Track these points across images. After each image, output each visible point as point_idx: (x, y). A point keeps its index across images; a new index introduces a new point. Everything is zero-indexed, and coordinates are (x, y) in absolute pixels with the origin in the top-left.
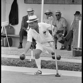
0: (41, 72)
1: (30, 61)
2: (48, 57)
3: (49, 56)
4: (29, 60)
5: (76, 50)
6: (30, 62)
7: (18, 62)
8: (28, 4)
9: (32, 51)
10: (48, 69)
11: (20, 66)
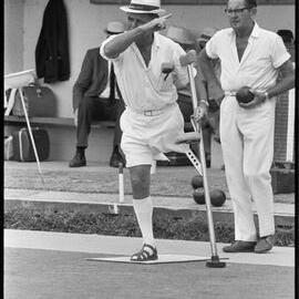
0: (155, 251)
1: (116, 211)
2: (177, 196)
3: (184, 194)
4: (112, 207)
5: (281, 170)
6: (114, 215)
7: (72, 215)
8: (104, 7)
9: (121, 175)
10: (179, 239)
11: (77, 231)
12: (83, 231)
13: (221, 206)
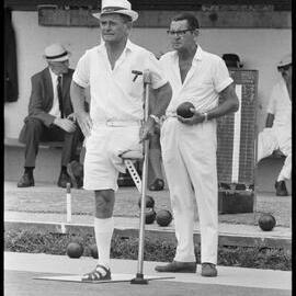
0: (108, 272)
1: (63, 231)
2: (124, 216)
4: (60, 227)
5: (227, 191)
6: (61, 234)
7: (20, 235)
9: (69, 196)
10: (126, 258)
11: (25, 251)
12: (31, 250)
13: (166, 225)
